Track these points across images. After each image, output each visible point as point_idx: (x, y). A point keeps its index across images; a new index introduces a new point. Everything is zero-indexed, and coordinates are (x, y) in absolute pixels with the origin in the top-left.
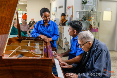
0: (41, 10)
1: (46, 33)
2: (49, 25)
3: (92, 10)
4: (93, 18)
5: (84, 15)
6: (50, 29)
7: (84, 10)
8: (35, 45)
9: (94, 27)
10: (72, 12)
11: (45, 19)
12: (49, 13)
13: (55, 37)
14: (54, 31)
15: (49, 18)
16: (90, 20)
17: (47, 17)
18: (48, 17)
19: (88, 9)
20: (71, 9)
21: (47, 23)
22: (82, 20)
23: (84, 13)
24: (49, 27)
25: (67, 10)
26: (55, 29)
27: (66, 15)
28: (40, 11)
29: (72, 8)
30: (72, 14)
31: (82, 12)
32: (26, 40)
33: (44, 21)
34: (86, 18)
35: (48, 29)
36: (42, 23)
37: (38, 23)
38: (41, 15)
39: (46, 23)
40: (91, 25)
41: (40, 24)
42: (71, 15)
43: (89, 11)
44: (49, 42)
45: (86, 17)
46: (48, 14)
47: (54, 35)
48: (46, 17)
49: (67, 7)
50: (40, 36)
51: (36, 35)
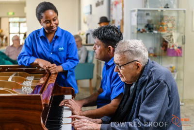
0: (37, 8)
1: (50, 55)
2: (57, 37)
3: (167, 7)
4: (170, 25)
5: (149, 18)
6: (58, 47)
7: (148, 8)
8: (26, 80)
9: (173, 46)
10: (121, 14)
11: (48, 25)
12: (56, 11)
13: (68, 63)
14: (67, 50)
15: (56, 22)
16: (162, 31)
17: (52, 21)
18: (54, 20)
19: (158, 5)
20: (119, 6)
21: (52, 35)
22: (144, 31)
23: (147, 14)
24: (57, 41)
25: (112, 9)
26: (69, 45)
27: (111, 20)
28: (37, 10)
29: (121, 4)
30: (121, 18)
31: (145, 13)
32: (9, 71)
33: (46, 31)
34: (153, 25)
35: (55, 46)
36: (42, 34)
37: (34, 35)
38: (39, 17)
39: (50, 33)
40: (167, 42)
41: (37, 36)
42: (119, 21)
43: (159, 10)
44: (55, 74)
45: (153, 22)
46: (53, 15)
47: (67, 58)
48: (48, 21)
49: (111, 3)
50: (36, 61)
51: (29, 61)
